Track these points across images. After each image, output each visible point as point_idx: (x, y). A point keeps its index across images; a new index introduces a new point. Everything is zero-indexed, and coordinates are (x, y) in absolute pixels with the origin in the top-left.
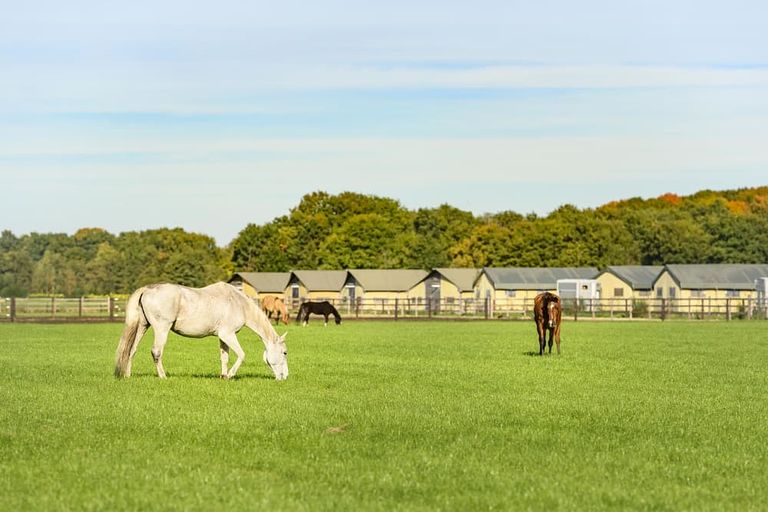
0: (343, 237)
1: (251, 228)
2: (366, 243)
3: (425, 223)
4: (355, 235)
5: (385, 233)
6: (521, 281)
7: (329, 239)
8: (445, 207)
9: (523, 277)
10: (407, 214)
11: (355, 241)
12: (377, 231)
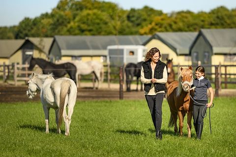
0: (77, 24)
1: (27, 20)
2: (90, 28)
3: (133, 16)
4: (84, 23)
5: (102, 22)
6: (87, 48)
7: (69, 26)
8: (146, 8)
9: (89, 44)
10: (123, 11)
11: (84, 27)
12: (98, 21)
